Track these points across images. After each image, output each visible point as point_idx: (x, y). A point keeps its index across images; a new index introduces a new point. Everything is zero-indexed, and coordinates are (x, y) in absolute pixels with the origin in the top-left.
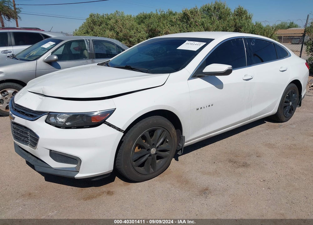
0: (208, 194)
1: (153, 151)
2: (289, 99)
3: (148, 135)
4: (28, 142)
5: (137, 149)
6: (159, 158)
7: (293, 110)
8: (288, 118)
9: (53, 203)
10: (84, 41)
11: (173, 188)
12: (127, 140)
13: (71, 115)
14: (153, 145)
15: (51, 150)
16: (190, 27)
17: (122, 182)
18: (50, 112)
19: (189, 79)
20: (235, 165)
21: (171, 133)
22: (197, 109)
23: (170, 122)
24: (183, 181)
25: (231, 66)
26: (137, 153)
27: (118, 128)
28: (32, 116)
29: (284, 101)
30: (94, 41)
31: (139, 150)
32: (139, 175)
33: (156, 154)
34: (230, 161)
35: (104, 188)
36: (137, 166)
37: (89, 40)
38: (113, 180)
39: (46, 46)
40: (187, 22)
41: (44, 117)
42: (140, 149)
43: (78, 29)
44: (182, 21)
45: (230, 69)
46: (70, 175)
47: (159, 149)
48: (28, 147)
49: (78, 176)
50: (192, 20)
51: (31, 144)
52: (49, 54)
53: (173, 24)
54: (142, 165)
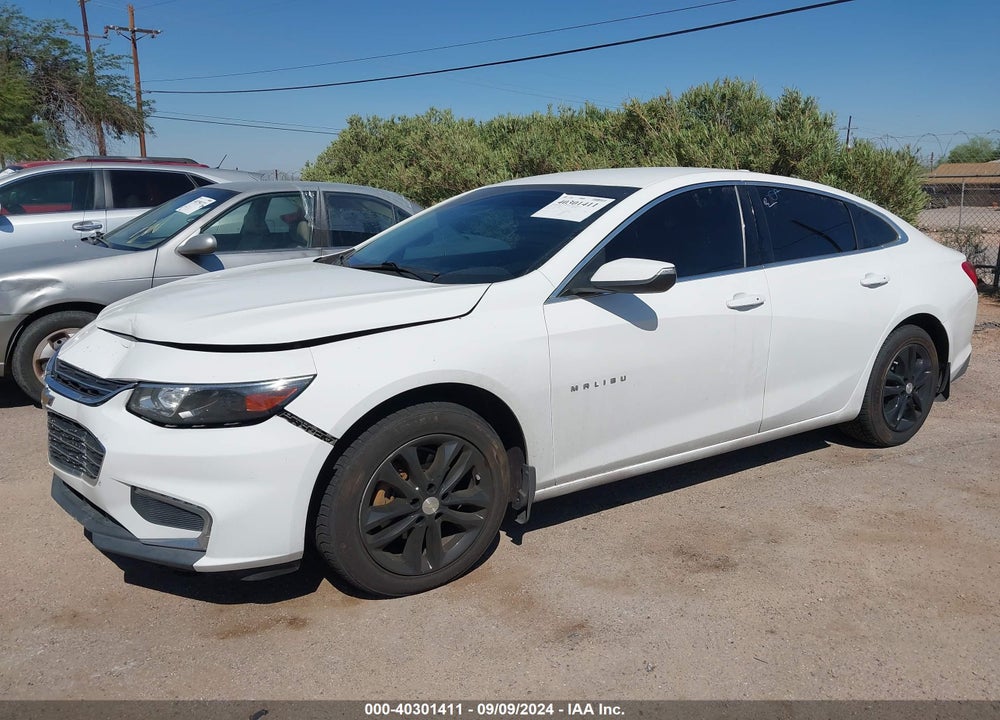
0: (582, 640)
1: (430, 506)
2: (901, 373)
3: (413, 457)
4: (81, 466)
5: (380, 498)
6: (449, 528)
7: (919, 409)
8: (902, 436)
9: (131, 642)
10: (300, 196)
11: (484, 618)
12: (348, 468)
13: (197, 389)
14: (430, 489)
15: (134, 488)
16: (646, 154)
17: (339, 595)
18: (140, 382)
19: (549, 301)
20: (690, 563)
21: (488, 457)
22: (574, 389)
23: (486, 424)
24: (521, 602)
25: (673, 266)
26: (380, 509)
27: (318, 429)
28: (95, 392)
29: (884, 378)
30: (331, 196)
31: (388, 501)
32: (386, 576)
33: (439, 515)
34: (679, 551)
35: (284, 609)
36: (379, 548)
37: (315, 193)
38: (310, 587)
39: (190, 208)
40: (636, 141)
41: (125, 395)
42: (392, 497)
43: (314, 161)
44: (621, 136)
45: (669, 273)
46: (181, 559)
47: (448, 501)
48: (81, 480)
49: (204, 563)
50: (653, 134)
51: (87, 473)
52: (194, 230)
53: (592, 146)
54: (396, 546)
